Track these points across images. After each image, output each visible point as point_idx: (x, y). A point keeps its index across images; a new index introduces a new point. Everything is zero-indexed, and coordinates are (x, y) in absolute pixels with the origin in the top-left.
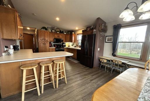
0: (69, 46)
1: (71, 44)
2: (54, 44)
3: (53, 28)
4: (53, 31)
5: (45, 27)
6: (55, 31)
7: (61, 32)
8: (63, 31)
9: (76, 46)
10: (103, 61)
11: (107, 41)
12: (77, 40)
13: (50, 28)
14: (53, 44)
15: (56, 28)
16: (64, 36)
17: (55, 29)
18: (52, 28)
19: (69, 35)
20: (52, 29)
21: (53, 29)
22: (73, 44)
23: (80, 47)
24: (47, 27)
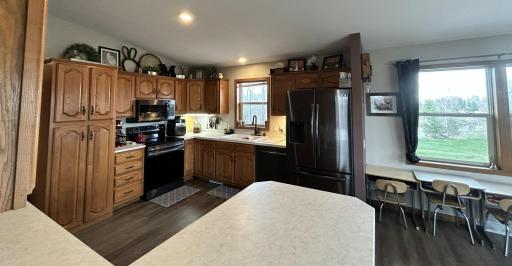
0: (197, 130)
1: (204, 119)
3: (129, 53)
4: (130, 65)
5: (85, 46)
6: (138, 64)
7: (166, 71)
8: (173, 67)
9: (233, 127)
10: (390, 189)
11: (374, 111)
12: (238, 102)
13: (112, 54)
14: (125, 126)
15: (140, 52)
16: (179, 88)
17: (137, 59)
18: (125, 51)
19: (202, 84)
20: (126, 54)
21: (128, 57)
22: (214, 119)
23: (256, 134)
24: (100, 48)
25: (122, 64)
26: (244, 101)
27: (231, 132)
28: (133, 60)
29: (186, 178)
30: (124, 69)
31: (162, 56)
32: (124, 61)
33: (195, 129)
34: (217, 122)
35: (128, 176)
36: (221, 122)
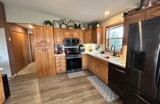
1: (94, 46)
2: (65, 49)
4: (63, 26)
5: (48, 21)
7: (76, 27)
8: (80, 25)
9: (104, 51)
12: (107, 38)
13: (57, 23)
15: (67, 21)
16: (81, 33)
18: (62, 21)
19: (91, 31)
21: (63, 23)
22: (97, 46)
23: (114, 56)
24: (53, 21)
25: (60, 26)
26: (110, 37)
27: (103, 53)
28: (65, 24)
29: (83, 68)
30: (61, 28)
31: (76, 21)
32: (61, 24)
33: (89, 50)
34: (98, 48)
35: (60, 64)
36: (100, 48)
